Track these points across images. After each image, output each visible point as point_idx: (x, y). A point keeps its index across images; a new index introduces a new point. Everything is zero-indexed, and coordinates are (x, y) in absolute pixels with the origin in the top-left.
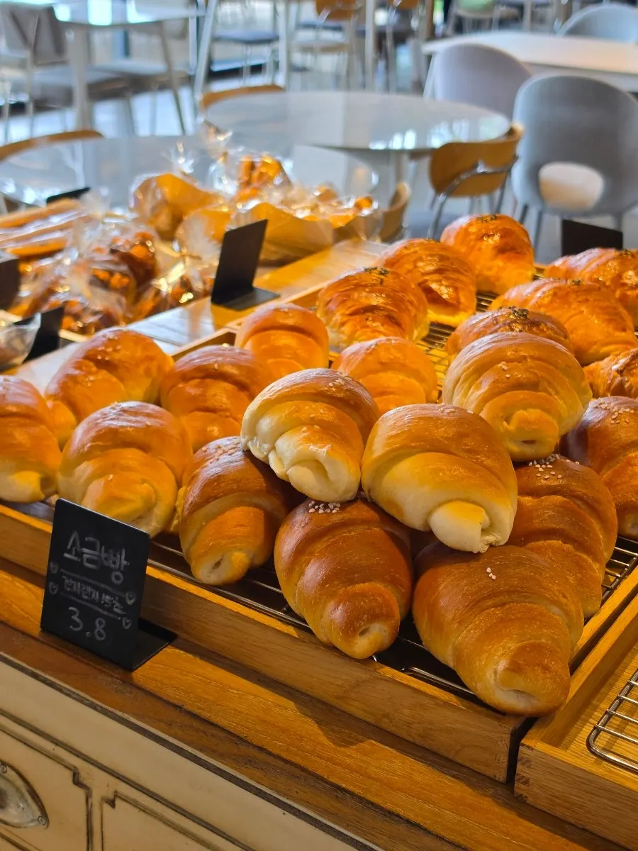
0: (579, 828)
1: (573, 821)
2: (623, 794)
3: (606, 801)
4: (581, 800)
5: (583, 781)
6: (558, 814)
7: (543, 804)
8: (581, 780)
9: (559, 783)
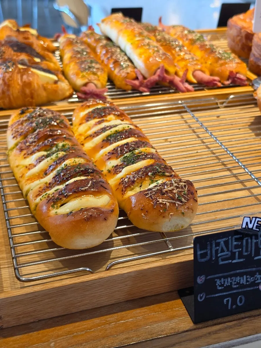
0: (37, 322)
1: (32, 321)
2: (55, 291)
3: (47, 300)
4: (33, 308)
5: (32, 298)
6: (23, 322)
7: (13, 323)
8: (31, 298)
9: (20, 307)
